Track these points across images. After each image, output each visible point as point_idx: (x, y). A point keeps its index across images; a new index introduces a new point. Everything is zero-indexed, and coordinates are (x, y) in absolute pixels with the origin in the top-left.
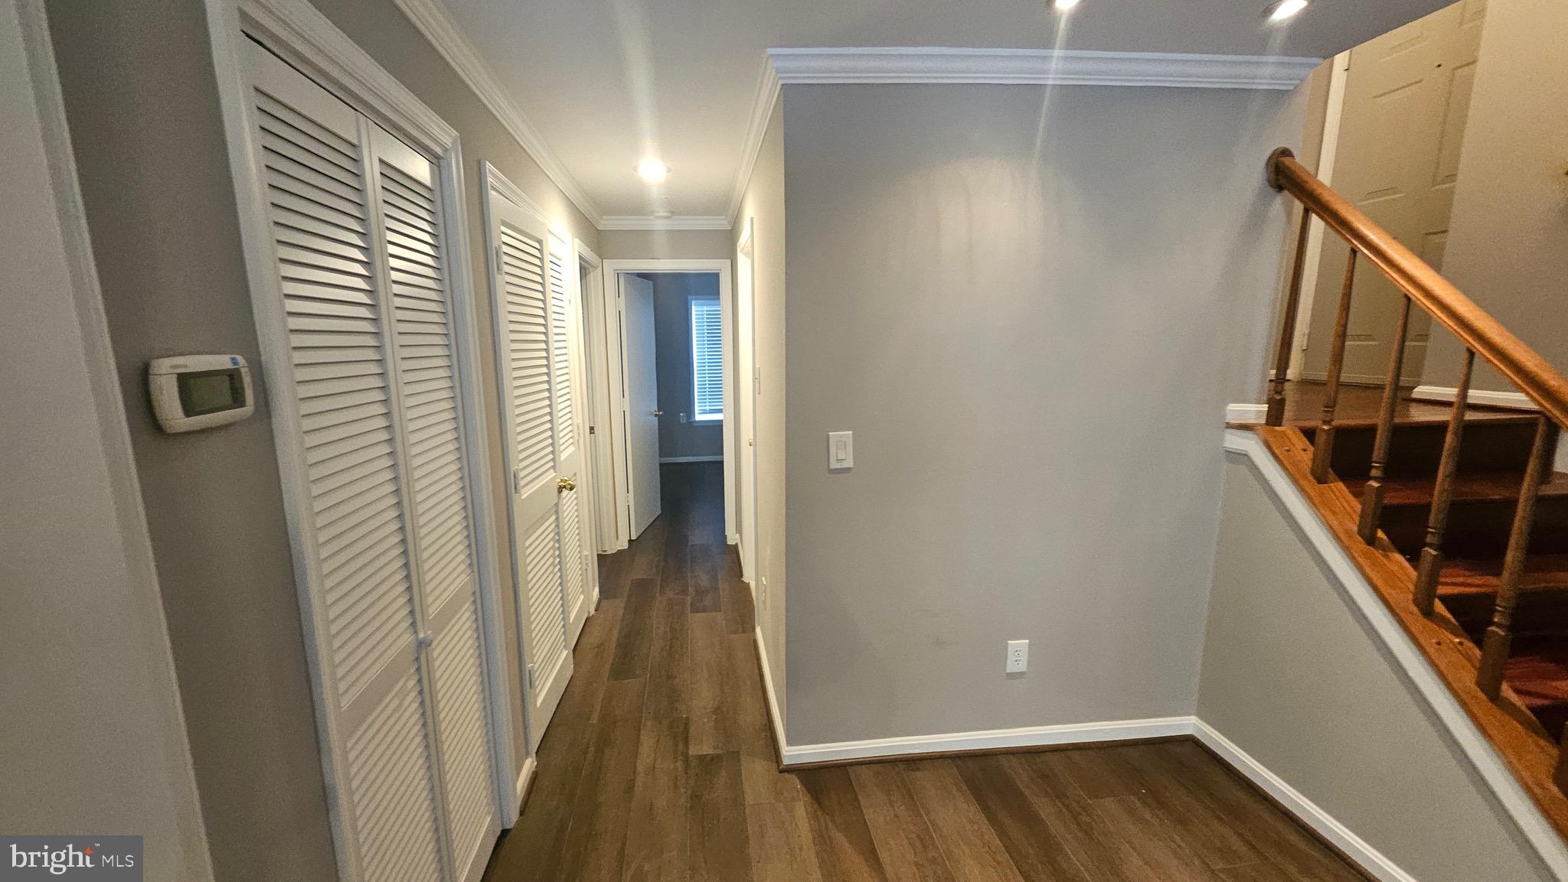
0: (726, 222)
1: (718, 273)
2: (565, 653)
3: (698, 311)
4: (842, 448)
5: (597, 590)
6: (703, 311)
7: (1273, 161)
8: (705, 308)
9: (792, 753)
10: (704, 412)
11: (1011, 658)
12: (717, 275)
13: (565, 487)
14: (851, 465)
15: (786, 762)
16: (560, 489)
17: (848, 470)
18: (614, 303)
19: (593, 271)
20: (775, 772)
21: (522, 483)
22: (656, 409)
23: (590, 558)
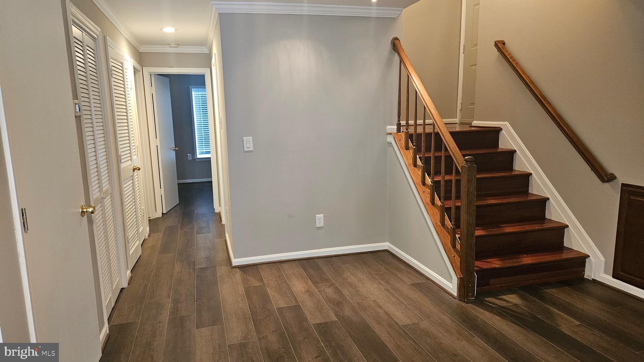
0: (206, 49)
1: (204, 75)
2: (138, 243)
3: (195, 94)
4: (248, 143)
5: (148, 229)
6: (199, 94)
7: (393, 41)
8: (200, 93)
9: (236, 262)
10: (202, 153)
11: (317, 222)
12: (203, 76)
13: (136, 169)
14: (251, 149)
15: (234, 265)
16: (134, 170)
17: (251, 151)
18: (150, 90)
19: (138, 73)
20: (230, 268)
21: (123, 161)
22: (174, 146)
23: (145, 210)
